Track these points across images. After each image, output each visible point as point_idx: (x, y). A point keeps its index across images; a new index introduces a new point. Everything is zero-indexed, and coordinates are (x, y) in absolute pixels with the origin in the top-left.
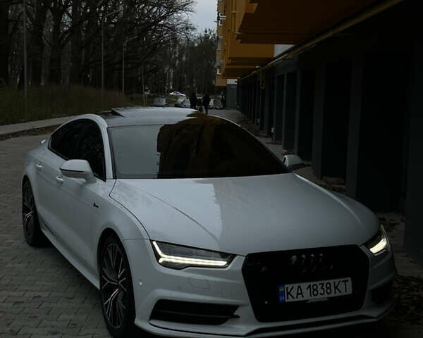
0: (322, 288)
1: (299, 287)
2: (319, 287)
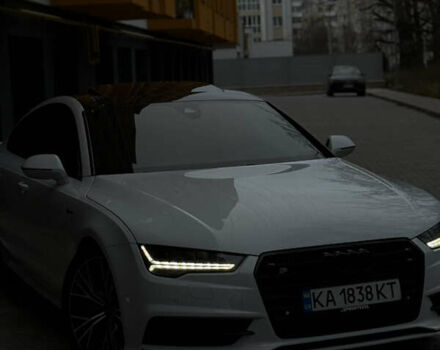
0: (360, 293)
1: (330, 292)
2: (357, 292)
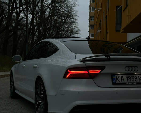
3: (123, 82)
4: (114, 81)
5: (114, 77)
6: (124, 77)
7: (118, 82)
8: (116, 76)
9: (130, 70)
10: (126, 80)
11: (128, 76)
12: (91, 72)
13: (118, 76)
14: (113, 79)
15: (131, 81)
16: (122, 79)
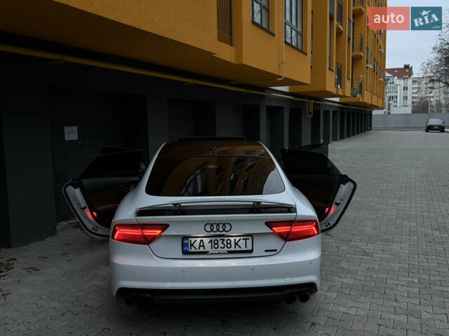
3: (202, 249)
4: (186, 249)
5: (186, 242)
6: (206, 240)
7: (193, 250)
8: (190, 239)
9: (215, 229)
10: (208, 247)
11: (213, 239)
12: (149, 232)
13: (193, 240)
14: (183, 245)
15: (219, 249)
16: (202, 245)
